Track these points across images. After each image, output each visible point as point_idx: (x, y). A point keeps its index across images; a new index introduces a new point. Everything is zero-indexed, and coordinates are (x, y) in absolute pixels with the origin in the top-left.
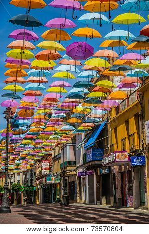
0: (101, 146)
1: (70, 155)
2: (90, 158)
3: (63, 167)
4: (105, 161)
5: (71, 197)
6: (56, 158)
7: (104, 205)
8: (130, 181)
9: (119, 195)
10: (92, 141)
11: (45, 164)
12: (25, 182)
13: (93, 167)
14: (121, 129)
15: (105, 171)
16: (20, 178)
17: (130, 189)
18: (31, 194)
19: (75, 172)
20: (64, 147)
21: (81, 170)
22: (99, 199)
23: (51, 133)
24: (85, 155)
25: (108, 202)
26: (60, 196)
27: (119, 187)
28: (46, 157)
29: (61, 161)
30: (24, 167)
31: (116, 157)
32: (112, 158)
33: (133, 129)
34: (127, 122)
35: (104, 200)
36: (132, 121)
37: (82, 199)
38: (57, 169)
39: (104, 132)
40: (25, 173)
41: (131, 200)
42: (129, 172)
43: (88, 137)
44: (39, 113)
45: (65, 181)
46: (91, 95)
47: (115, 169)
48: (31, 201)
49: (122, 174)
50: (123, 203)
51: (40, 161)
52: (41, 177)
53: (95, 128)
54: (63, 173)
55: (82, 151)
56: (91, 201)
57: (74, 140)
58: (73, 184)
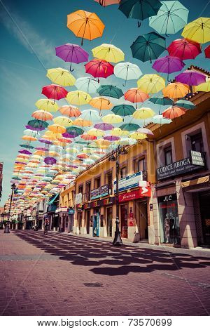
0: (56, 205)
1: (41, 208)
2: (50, 209)
3: (37, 213)
4: (57, 211)
5: (39, 227)
6: (34, 209)
8: (67, 221)
9: (62, 227)
10: (52, 202)
11: (29, 211)
12: (18, 219)
13: (51, 213)
14: (66, 197)
15: (56, 216)
16: (16, 217)
17: (67, 224)
18: (20, 225)
19: (42, 215)
21: (45, 215)
22: (52, 228)
23: (33, 197)
24: (48, 208)
25: (56, 230)
27: (62, 223)
28: (29, 208)
29: (37, 210)
30: (19, 211)
31: (62, 209)
32: (60, 210)
33: (71, 197)
34: (68, 194)
35: (55, 228)
36: (71, 194)
38: (34, 213)
39: (58, 198)
40: (19, 215)
41: (67, 229)
42: (67, 217)
43: (51, 199)
44: (28, 187)
45: (37, 220)
46: (54, 181)
47: (61, 215)
48: (20, 228)
49: (64, 217)
50: (63, 230)
51: (26, 210)
52: (26, 217)
53: (54, 196)
54: (37, 216)
55: (47, 206)
57: (44, 200)
58: (41, 221)
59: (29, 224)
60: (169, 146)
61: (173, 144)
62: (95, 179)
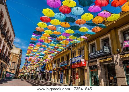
0: (44, 69)
1: (38, 70)
3: (36, 72)
4: (45, 71)
5: (37, 78)
6: (35, 70)
7: (43, 80)
9: (46, 78)
10: (43, 67)
11: (32, 71)
12: (28, 74)
13: (42, 72)
14: (49, 65)
15: (44, 73)
16: (27, 74)
17: (49, 77)
20: (37, 68)
21: (39, 73)
23: (34, 65)
24: (41, 70)
25: (44, 80)
26: (35, 78)
28: (33, 70)
29: (36, 71)
30: (28, 71)
31: (47, 71)
33: (51, 65)
35: (43, 79)
36: (51, 64)
37: (39, 79)
38: (35, 72)
40: (28, 73)
41: (49, 79)
43: (42, 66)
44: (33, 60)
45: (36, 75)
46: (44, 58)
47: (46, 73)
48: (28, 78)
49: (48, 74)
50: (47, 80)
51: (31, 70)
52: (31, 74)
53: (44, 65)
54: (36, 73)
56: (41, 79)
57: (39, 67)
59: (32, 77)
60: (94, 44)
62: (62, 58)
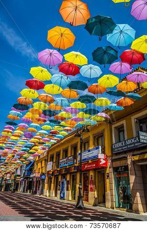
0: (31, 170)
1: (19, 173)
2: (26, 174)
3: (15, 177)
4: (32, 176)
5: (16, 189)
6: (13, 173)
7: (28, 193)
8: (39, 184)
9: (34, 190)
10: (28, 168)
13: (26, 178)
14: (39, 165)
15: (31, 180)
17: (39, 187)
19: (19, 179)
20: (17, 169)
21: (22, 179)
22: (27, 191)
23: (13, 163)
24: (24, 173)
25: (30, 192)
27: (35, 186)
28: (9, 173)
29: (15, 175)
31: (36, 175)
32: (34, 175)
33: (43, 165)
34: (42, 162)
35: (28, 192)
37: (20, 191)
38: (13, 178)
39: (33, 165)
41: (39, 192)
42: (40, 181)
43: (27, 166)
45: (15, 183)
46: (30, 151)
47: (35, 180)
49: (37, 182)
50: (35, 193)
51: (7, 174)
52: (6, 180)
53: (30, 163)
54: (15, 180)
55: (24, 171)
56: (24, 192)
57: (21, 167)
58: (18, 184)
59: (8, 186)
60: (122, 126)
61: (125, 125)
62: (64, 151)
